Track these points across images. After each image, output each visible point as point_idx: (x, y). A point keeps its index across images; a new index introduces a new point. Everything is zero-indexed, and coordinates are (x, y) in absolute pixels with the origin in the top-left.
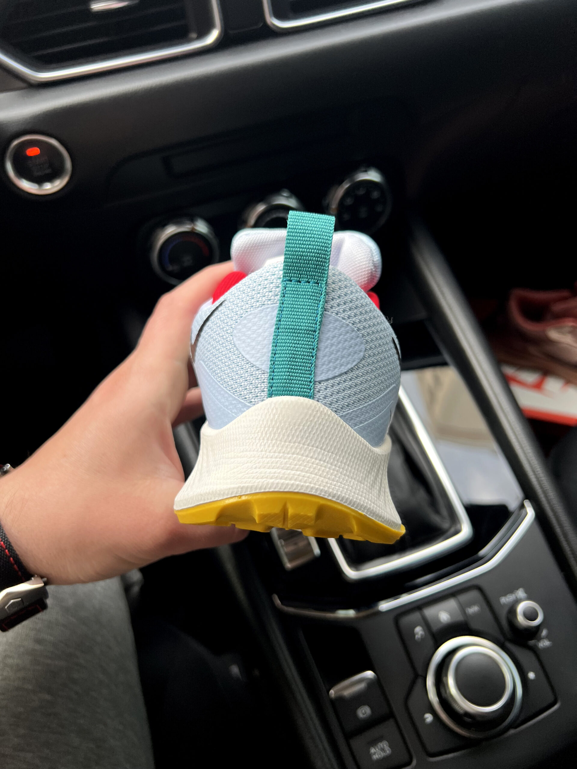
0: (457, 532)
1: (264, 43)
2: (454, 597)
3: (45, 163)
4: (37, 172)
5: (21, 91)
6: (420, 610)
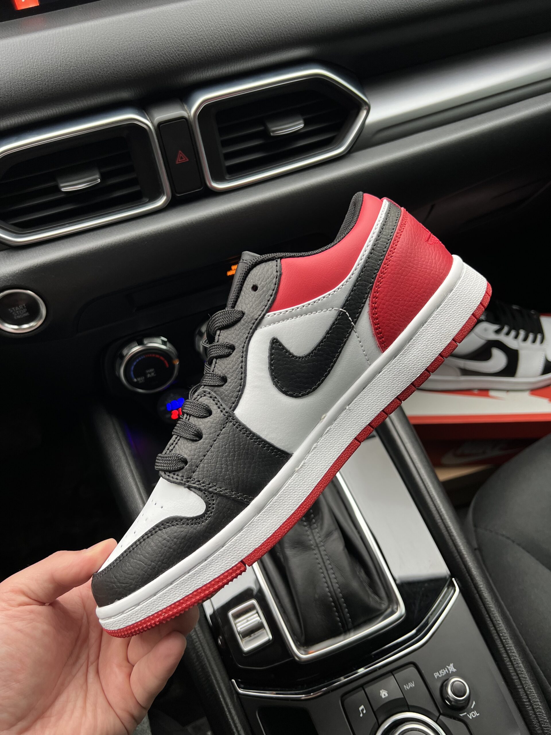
0: (393, 613)
1: (206, 201)
2: (393, 674)
3: (23, 309)
4: (16, 316)
5: (2, 253)
6: (363, 689)
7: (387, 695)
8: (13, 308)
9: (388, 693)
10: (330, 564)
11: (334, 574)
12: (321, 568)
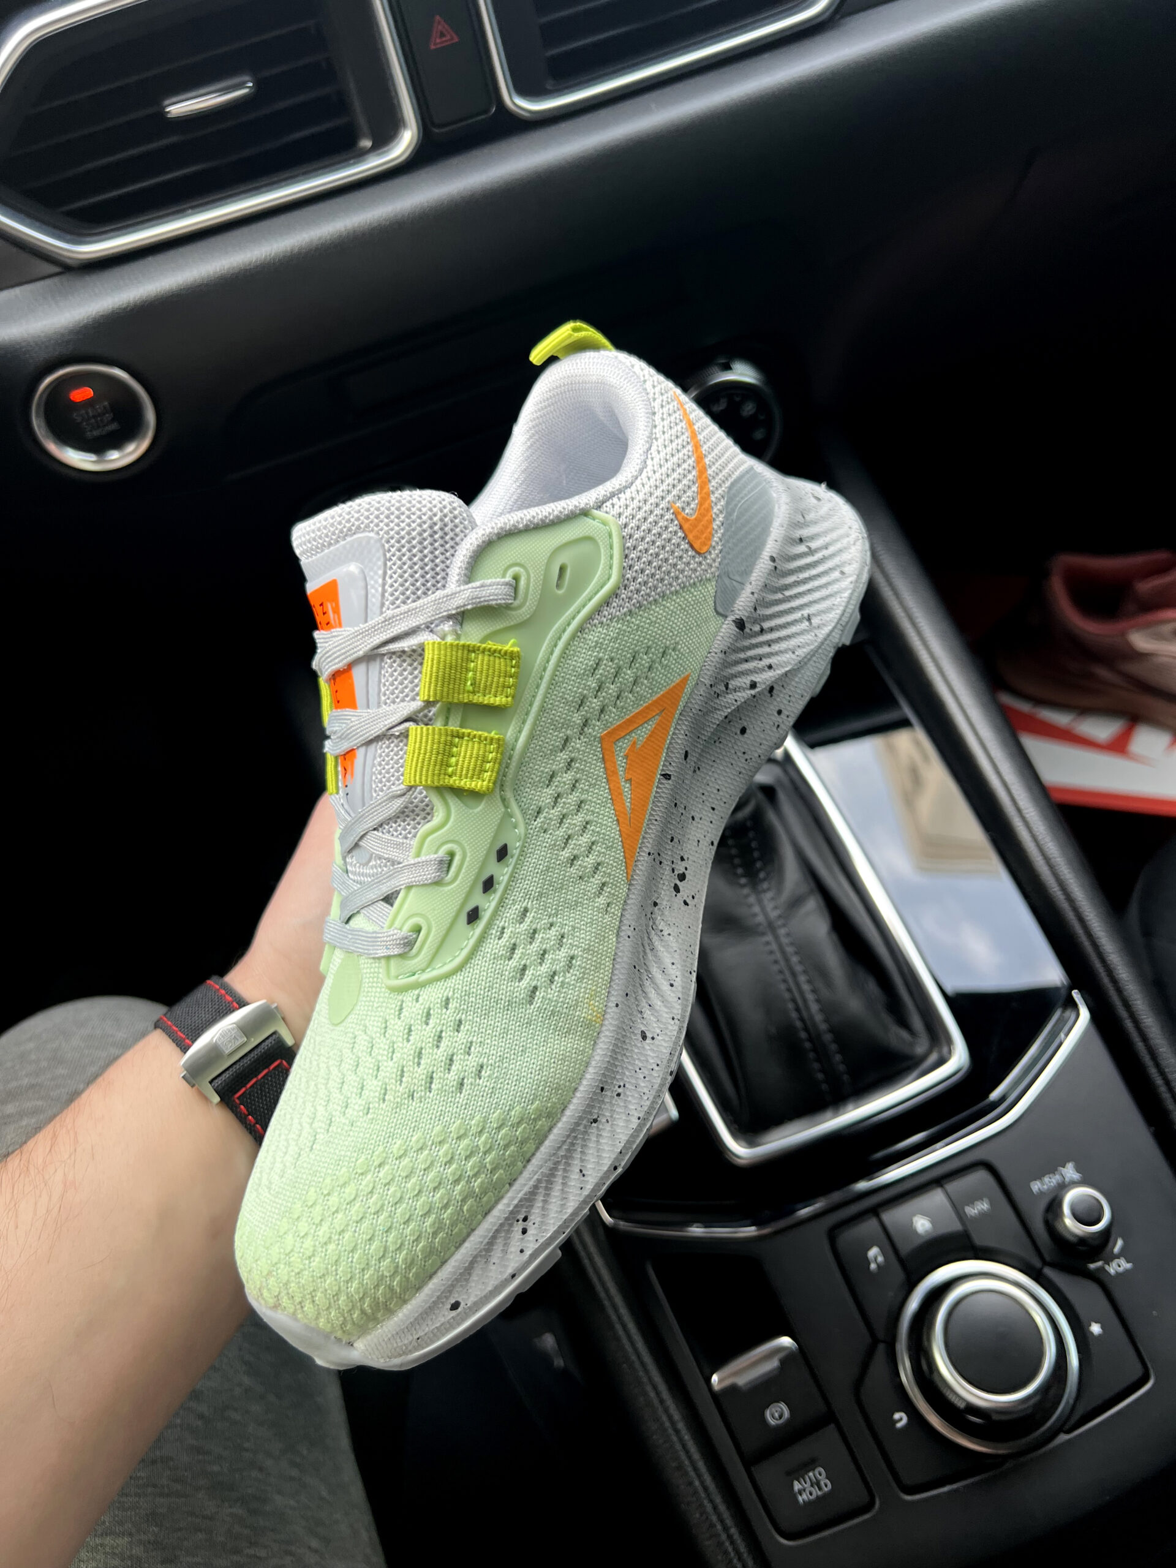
0: (941, 1061)
2: (941, 1186)
3: (104, 414)
4: (91, 431)
5: (48, 282)
6: (877, 1215)
7: (928, 1226)
8: (83, 412)
9: (932, 1222)
10: (800, 962)
11: (809, 982)
12: (781, 972)
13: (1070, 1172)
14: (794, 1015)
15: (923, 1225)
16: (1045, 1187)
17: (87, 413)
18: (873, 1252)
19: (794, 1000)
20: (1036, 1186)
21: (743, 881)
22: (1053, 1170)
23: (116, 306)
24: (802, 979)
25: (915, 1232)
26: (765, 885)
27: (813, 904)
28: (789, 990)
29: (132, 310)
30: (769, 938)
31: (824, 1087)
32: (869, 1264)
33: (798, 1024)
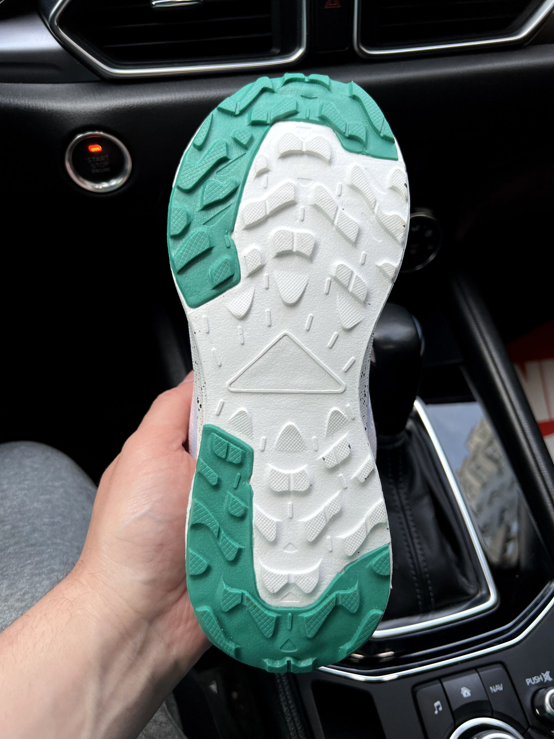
2: (478, 672)
3: (104, 162)
4: (95, 169)
5: (92, 84)
6: (441, 683)
7: (469, 694)
8: (93, 158)
9: (471, 693)
10: (416, 532)
11: (419, 543)
12: (405, 535)
13: (547, 676)
14: (410, 561)
15: (467, 694)
16: (533, 683)
17: (95, 159)
18: (437, 703)
19: (410, 552)
20: (528, 681)
21: (391, 481)
22: (538, 674)
23: (127, 105)
24: (416, 541)
25: (462, 695)
26: (402, 485)
27: (426, 501)
28: (408, 546)
29: (134, 109)
30: (401, 515)
31: (420, 603)
32: (435, 710)
33: (411, 566)
